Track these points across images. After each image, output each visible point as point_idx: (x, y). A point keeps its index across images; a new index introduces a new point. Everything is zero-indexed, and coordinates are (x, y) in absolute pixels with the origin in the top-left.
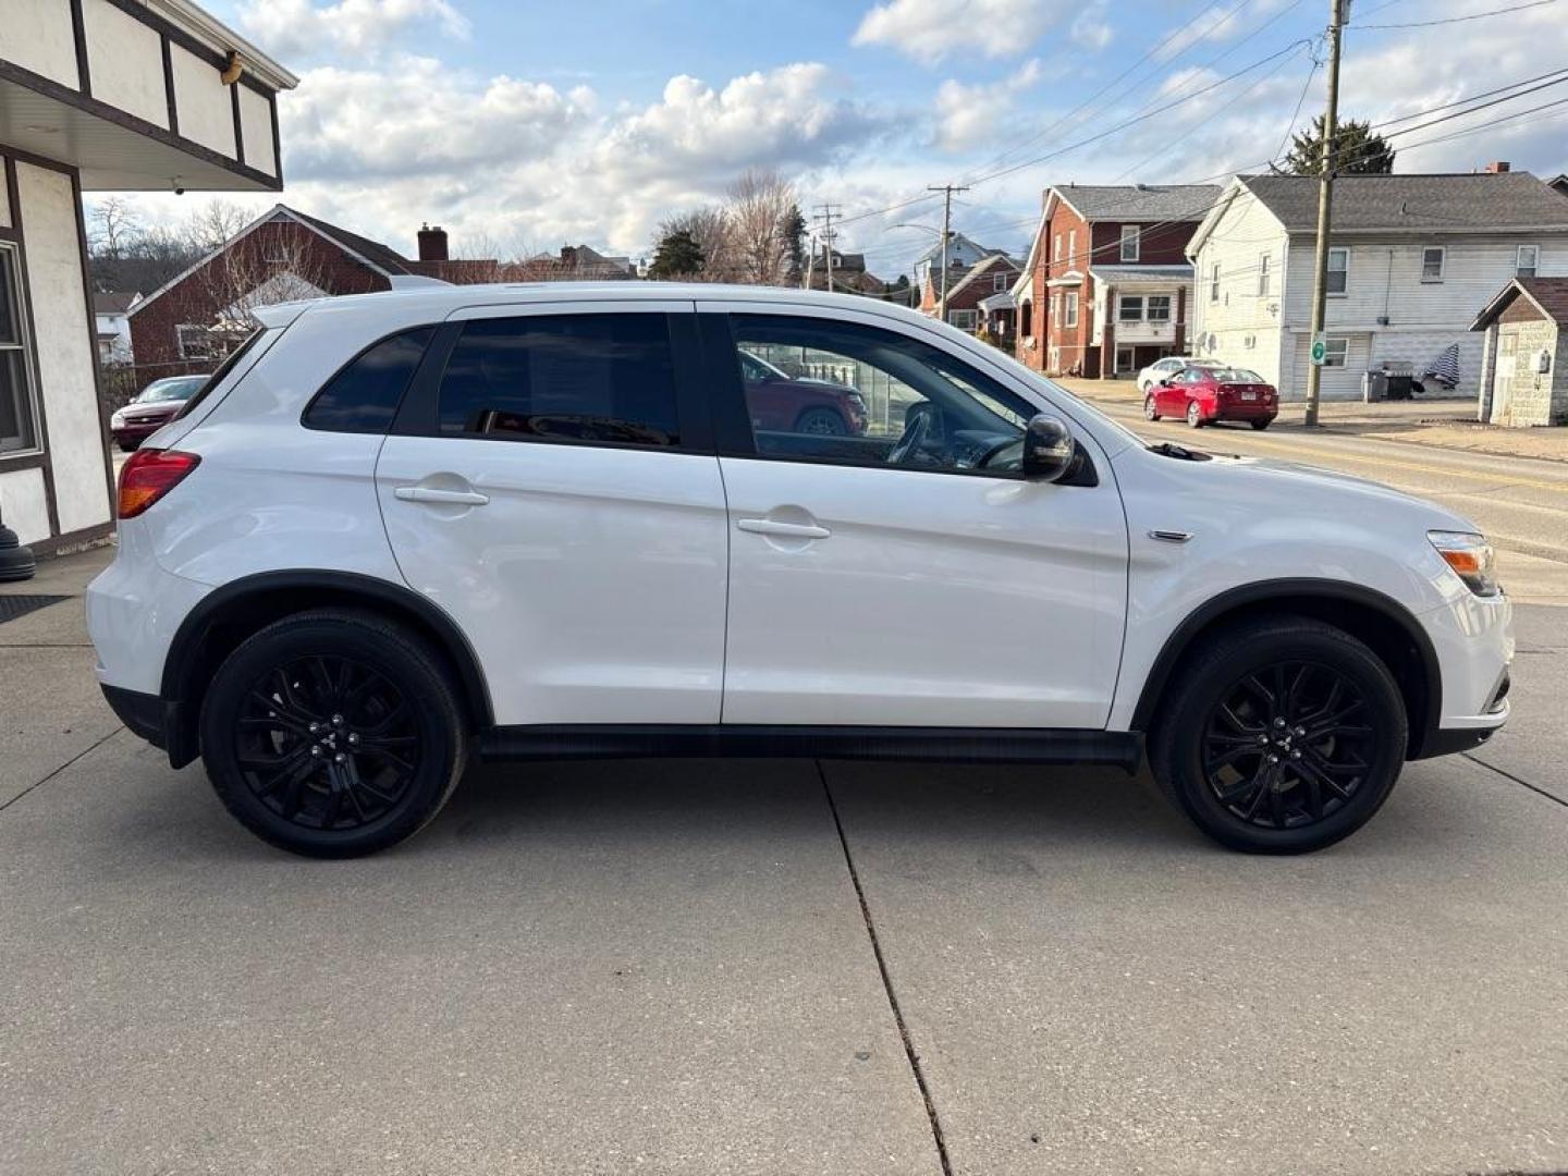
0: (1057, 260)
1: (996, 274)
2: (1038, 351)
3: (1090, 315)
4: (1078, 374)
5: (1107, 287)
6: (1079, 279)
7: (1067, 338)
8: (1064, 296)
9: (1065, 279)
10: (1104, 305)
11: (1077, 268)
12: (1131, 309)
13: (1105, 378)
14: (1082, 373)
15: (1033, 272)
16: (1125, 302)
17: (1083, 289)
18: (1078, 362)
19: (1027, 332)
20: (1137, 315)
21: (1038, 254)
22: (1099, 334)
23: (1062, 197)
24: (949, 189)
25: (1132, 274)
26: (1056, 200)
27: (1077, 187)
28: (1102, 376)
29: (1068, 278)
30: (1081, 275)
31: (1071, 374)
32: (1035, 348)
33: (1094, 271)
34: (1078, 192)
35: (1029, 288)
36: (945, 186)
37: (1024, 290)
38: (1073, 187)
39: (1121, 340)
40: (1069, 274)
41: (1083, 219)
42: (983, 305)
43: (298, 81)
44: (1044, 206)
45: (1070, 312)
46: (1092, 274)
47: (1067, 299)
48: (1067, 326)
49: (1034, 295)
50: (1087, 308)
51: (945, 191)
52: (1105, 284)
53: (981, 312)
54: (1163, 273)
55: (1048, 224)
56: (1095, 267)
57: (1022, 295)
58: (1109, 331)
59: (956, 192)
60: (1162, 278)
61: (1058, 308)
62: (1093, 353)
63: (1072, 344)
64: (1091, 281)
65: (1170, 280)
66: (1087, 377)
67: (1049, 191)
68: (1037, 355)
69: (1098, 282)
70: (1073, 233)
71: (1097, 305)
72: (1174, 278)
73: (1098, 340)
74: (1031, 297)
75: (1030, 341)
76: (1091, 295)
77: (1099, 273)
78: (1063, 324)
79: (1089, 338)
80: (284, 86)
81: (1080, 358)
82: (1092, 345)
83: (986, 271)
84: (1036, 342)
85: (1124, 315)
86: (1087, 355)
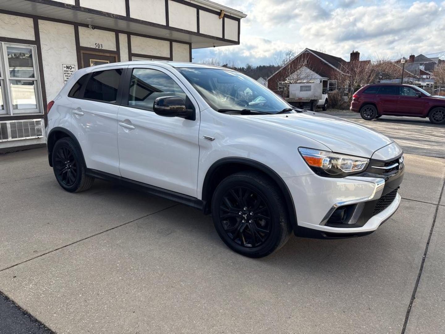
43: (247, 15)
80: (242, 17)
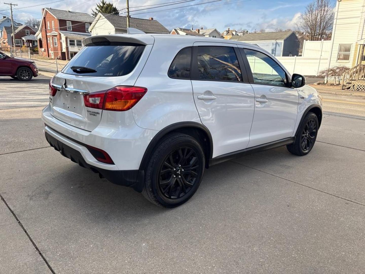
0: (49, 28)
1: (26, 30)
2: (46, 52)
3: (61, 43)
4: (60, 59)
5: (65, 37)
6: (57, 34)
7: (55, 49)
8: (53, 38)
9: (52, 33)
10: (65, 41)
11: (55, 31)
12: (72, 43)
13: (68, 60)
14: (61, 59)
15: (41, 31)
16: (70, 41)
17: (58, 36)
18: (59, 56)
19: (41, 47)
20: (74, 45)
21: (42, 26)
22: (64, 49)
23: (48, 11)
24: (11, 4)
25: (71, 34)
26: (47, 12)
27: (52, 9)
28: (67, 60)
29: (53, 33)
30: (57, 33)
31: (58, 59)
32: (45, 51)
33: (60, 32)
34: (52, 10)
35: (40, 35)
36: (10, 4)
37: (39, 35)
38: (51, 9)
39: (71, 51)
40: (53, 32)
41: (56, 18)
42: (23, 38)
44: (43, 13)
45: (55, 42)
46: (60, 33)
47: (54, 39)
48: (55, 46)
49: (42, 37)
50: (60, 42)
51: (10, 5)
52: (64, 36)
53: (23, 40)
54: (79, 34)
55: (45, 18)
56: (60, 31)
57: (38, 37)
58: (67, 48)
59: (14, 6)
60: (79, 36)
61: (51, 41)
62: (63, 54)
63: (57, 51)
64: (60, 35)
65: (81, 36)
66: (62, 59)
67: (44, 9)
68: (46, 53)
69: (62, 35)
70: (53, 21)
71: (63, 41)
72: (82, 36)
73: (64, 50)
74: (41, 37)
75: (43, 49)
76: (60, 38)
77: (62, 33)
78: (53, 45)
79: (62, 50)
81: (60, 55)
82: (62, 51)
83: (23, 29)
84: (45, 49)
85: (71, 44)
86: (61, 54)
